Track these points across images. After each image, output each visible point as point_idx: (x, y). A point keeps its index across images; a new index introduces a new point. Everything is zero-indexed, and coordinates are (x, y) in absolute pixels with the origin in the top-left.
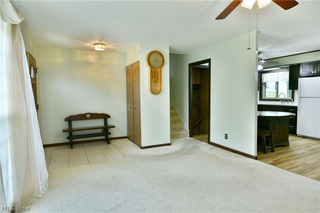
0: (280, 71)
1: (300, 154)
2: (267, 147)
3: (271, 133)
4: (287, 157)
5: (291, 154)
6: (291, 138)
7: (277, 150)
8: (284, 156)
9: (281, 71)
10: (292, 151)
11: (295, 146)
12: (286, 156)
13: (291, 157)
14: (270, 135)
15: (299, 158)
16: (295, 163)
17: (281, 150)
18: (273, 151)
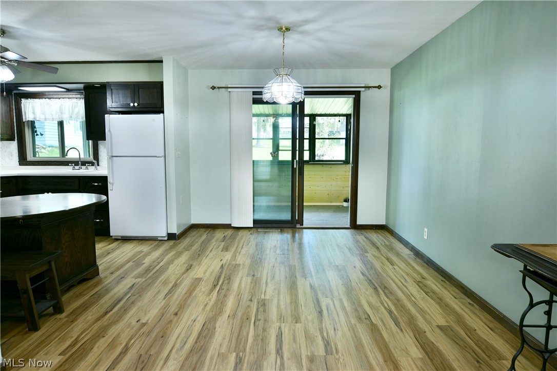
0: (64, 96)
1: (125, 295)
2: (37, 308)
3: (49, 262)
4: (98, 319)
5: (106, 301)
6: (100, 247)
7: (72, 301)
8: (90, 315)
9: (67, 96)
10: (108, 291)
11: (112, 270)
12: (95, 316)
13: (107, 313)
14: (44, 268)
15: (126, 310)
16: (119, 334)
17: (81, 295)
18: (58, 309)
